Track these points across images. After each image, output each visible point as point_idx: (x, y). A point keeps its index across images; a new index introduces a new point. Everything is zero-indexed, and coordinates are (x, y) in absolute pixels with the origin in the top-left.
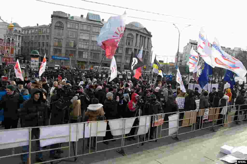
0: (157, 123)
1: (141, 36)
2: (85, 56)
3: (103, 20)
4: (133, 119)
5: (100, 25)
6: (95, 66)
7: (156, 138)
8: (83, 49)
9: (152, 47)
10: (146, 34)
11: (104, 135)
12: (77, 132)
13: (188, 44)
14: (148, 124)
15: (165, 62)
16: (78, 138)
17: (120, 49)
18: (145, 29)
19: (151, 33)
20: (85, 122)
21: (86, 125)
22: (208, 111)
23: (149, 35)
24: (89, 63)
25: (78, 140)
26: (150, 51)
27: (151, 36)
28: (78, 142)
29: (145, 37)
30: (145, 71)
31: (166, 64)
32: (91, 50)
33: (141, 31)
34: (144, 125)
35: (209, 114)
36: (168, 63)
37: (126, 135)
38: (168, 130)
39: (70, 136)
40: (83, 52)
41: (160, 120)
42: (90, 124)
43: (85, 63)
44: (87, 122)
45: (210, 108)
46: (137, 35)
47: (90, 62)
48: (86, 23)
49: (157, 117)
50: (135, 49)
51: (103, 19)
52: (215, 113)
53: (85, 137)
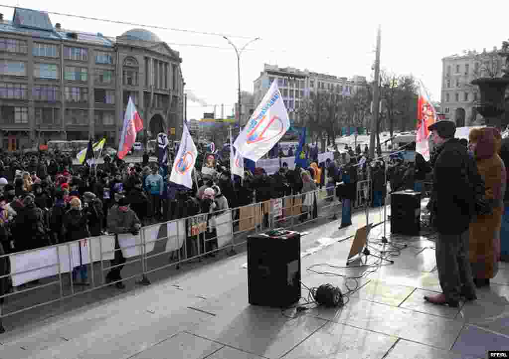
0: (196, 230)
1: (156, 61)
2: (21, 117)
3: (58, 25)
4: (157, 227)
5: (53, 39)
6: (50, 140)
7: (197, 254)
8: (14, 100)
9: (184, 84)
10: (168, 57)
11: (112, 257)
12: (70, 257)
13: (262, 73)
14: (182, 232)
15: (218, 116)
16: (72, 267)
17: (109, 95)
18: (164, 45)
19: (178, 52)
20: (80, 240)
21: (82, 244)
22: (280, 202)
23: (175, 59)
24: (34, 133)
25: (72, 269)
26: (182, 94)
27: (180, 61)
28: (73, 273)
29: (166, 64)
30: (174, 142)
31: (220, 121)
32: (36, 102)
33: (156, 50)
34: (176, 234)
35: (283, 207)
36: (225, 118)
37: (148, 254)
38: (216, 239)
39: (59, 265)
40: (13, 107)
41: (200, 225)
42: (88, 242)
43: (25, 134)
44: (84, 239)
45: (283, 196)
46: (146, 58)
47: (37, 132)
48: (15, 34)
49: (195, 220)
50: (145, 92)
51: (57, 23)
52: (294, 205)
53: (83, 264)
